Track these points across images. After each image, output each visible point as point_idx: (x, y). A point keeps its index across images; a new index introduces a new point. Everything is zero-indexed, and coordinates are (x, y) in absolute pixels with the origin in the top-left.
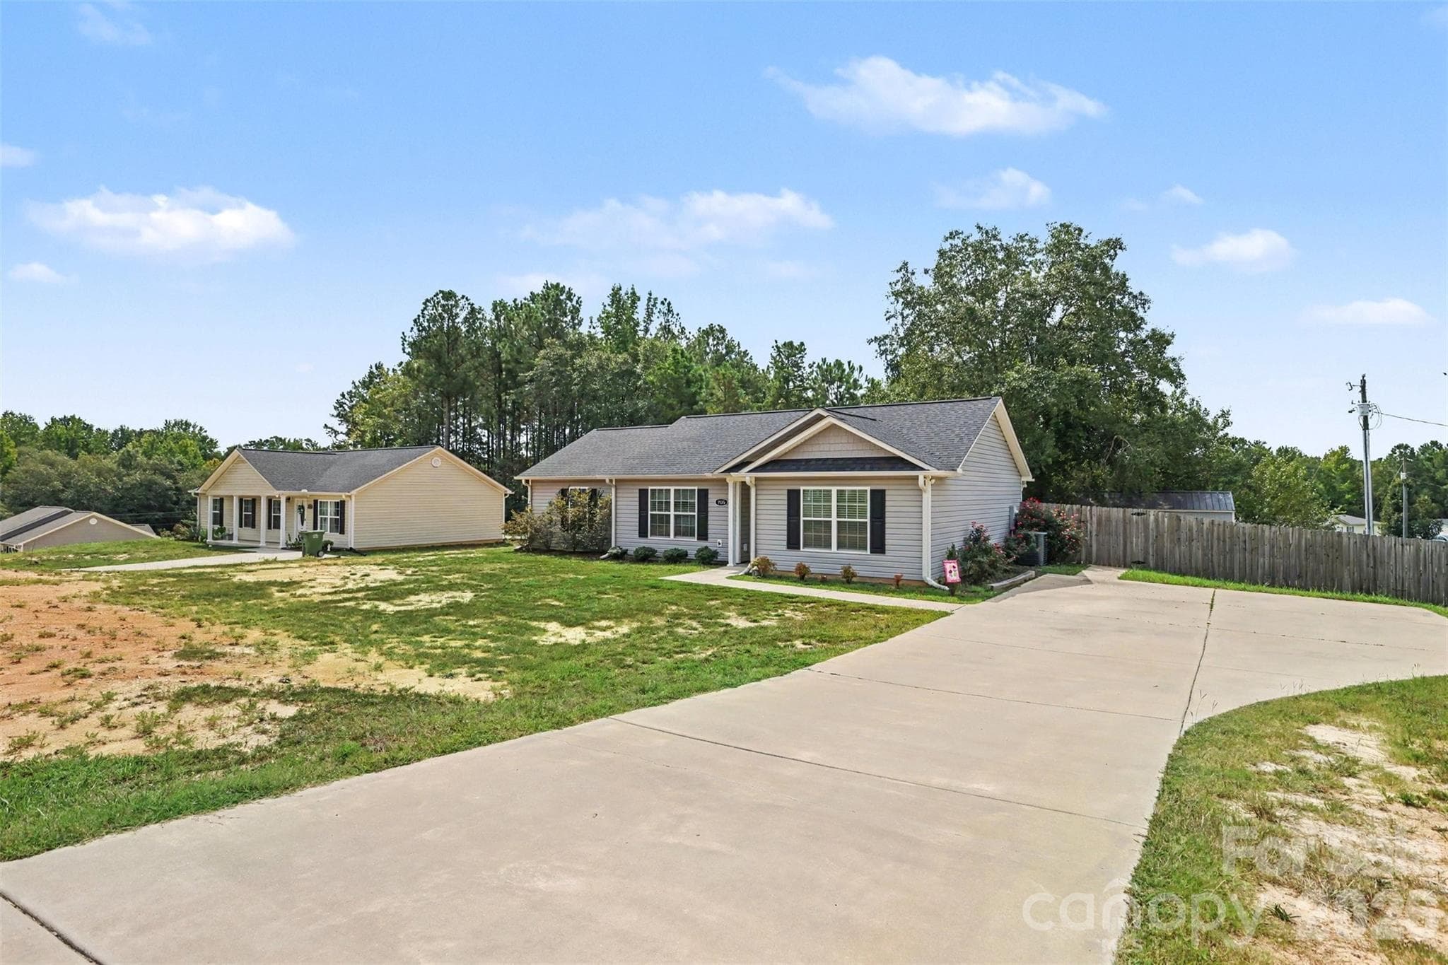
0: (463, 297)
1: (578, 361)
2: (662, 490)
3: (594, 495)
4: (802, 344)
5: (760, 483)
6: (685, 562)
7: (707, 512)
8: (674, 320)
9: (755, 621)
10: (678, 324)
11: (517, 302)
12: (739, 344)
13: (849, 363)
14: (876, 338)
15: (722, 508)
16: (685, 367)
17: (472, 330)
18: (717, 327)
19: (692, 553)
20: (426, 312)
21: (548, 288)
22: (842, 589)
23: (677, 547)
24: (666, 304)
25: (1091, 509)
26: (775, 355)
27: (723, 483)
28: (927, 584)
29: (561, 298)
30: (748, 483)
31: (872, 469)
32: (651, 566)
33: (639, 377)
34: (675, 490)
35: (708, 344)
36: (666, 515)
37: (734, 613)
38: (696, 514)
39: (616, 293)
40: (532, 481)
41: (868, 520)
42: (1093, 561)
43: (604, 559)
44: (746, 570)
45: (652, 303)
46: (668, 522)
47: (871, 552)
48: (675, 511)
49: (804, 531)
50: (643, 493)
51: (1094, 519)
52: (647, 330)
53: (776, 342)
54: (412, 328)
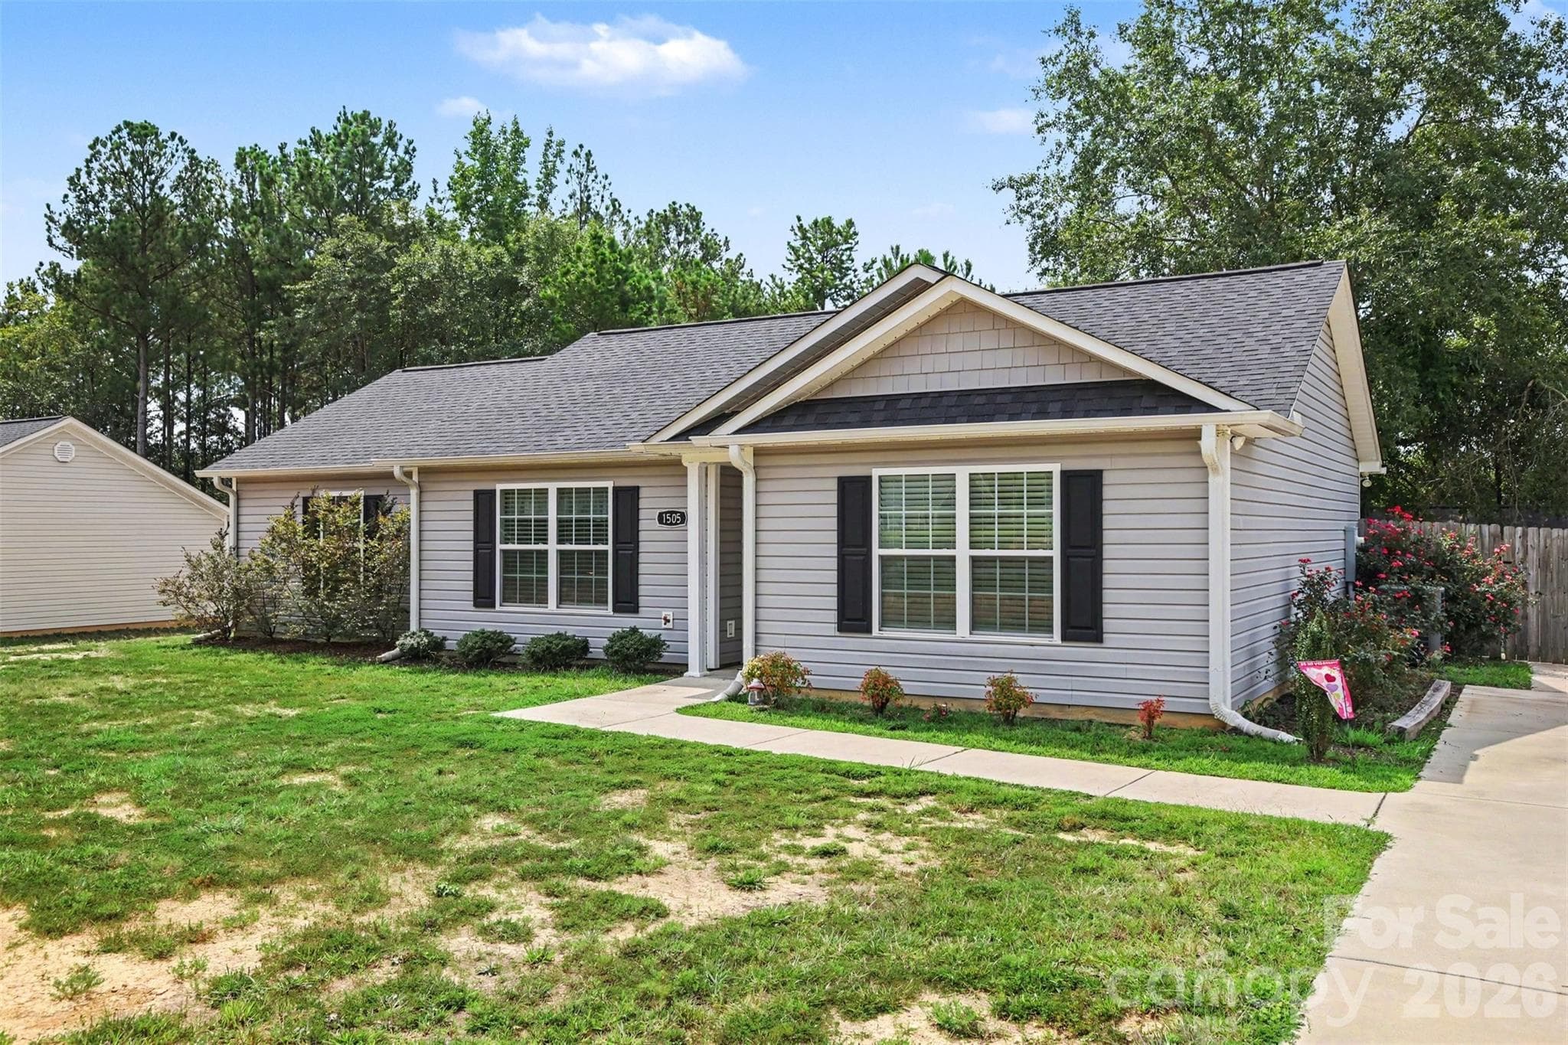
0: (173, 135)
1: (402, 260)
2: (528, 492)
3: (374, 506)
4: (850, 223)
5: (766, 461)
6: (581, 668)
7: (636, 541)
8: (599, 187)
9: (748, 885)
10: (607, 194)
11: (286, 151)
12: (727, 242)
13: (946, 256)
14: (1011, 179)
15: (670, 533)
16: (618, 271)
17: (194, 204)
18: (685, 209)
19: (598, 646)
20: (95, 165)
21: (346, 120)
22: (997, 744)
23: (562, 629)
24: (583, 155)
25: (1525, 535)
26: (797, 244)
27: (674, 468)
28: (1224, 725)
29: (373, 140)
30: (737, 463)
31: (1067, 414)
32: (492, 678)
33: (526, 291)
34: (560, 491)
35: (668, 241)
36: (539, 552)
37: (680, 845)
38: (609, 547)
39: (480, 134)
40: (240, 481)
41: (1056, 553)
42: (1533, 650)
43: (386, 662)
44: (731, 688)
45: (553, 150)
46: (543, 568)
47: (1064, 638)
48: (560, 541)
49: (884, 585)
50: (483, 501)
51: (1533, 555)
52: (543, 204)
53: (799, 219)
54: (66, 196)
